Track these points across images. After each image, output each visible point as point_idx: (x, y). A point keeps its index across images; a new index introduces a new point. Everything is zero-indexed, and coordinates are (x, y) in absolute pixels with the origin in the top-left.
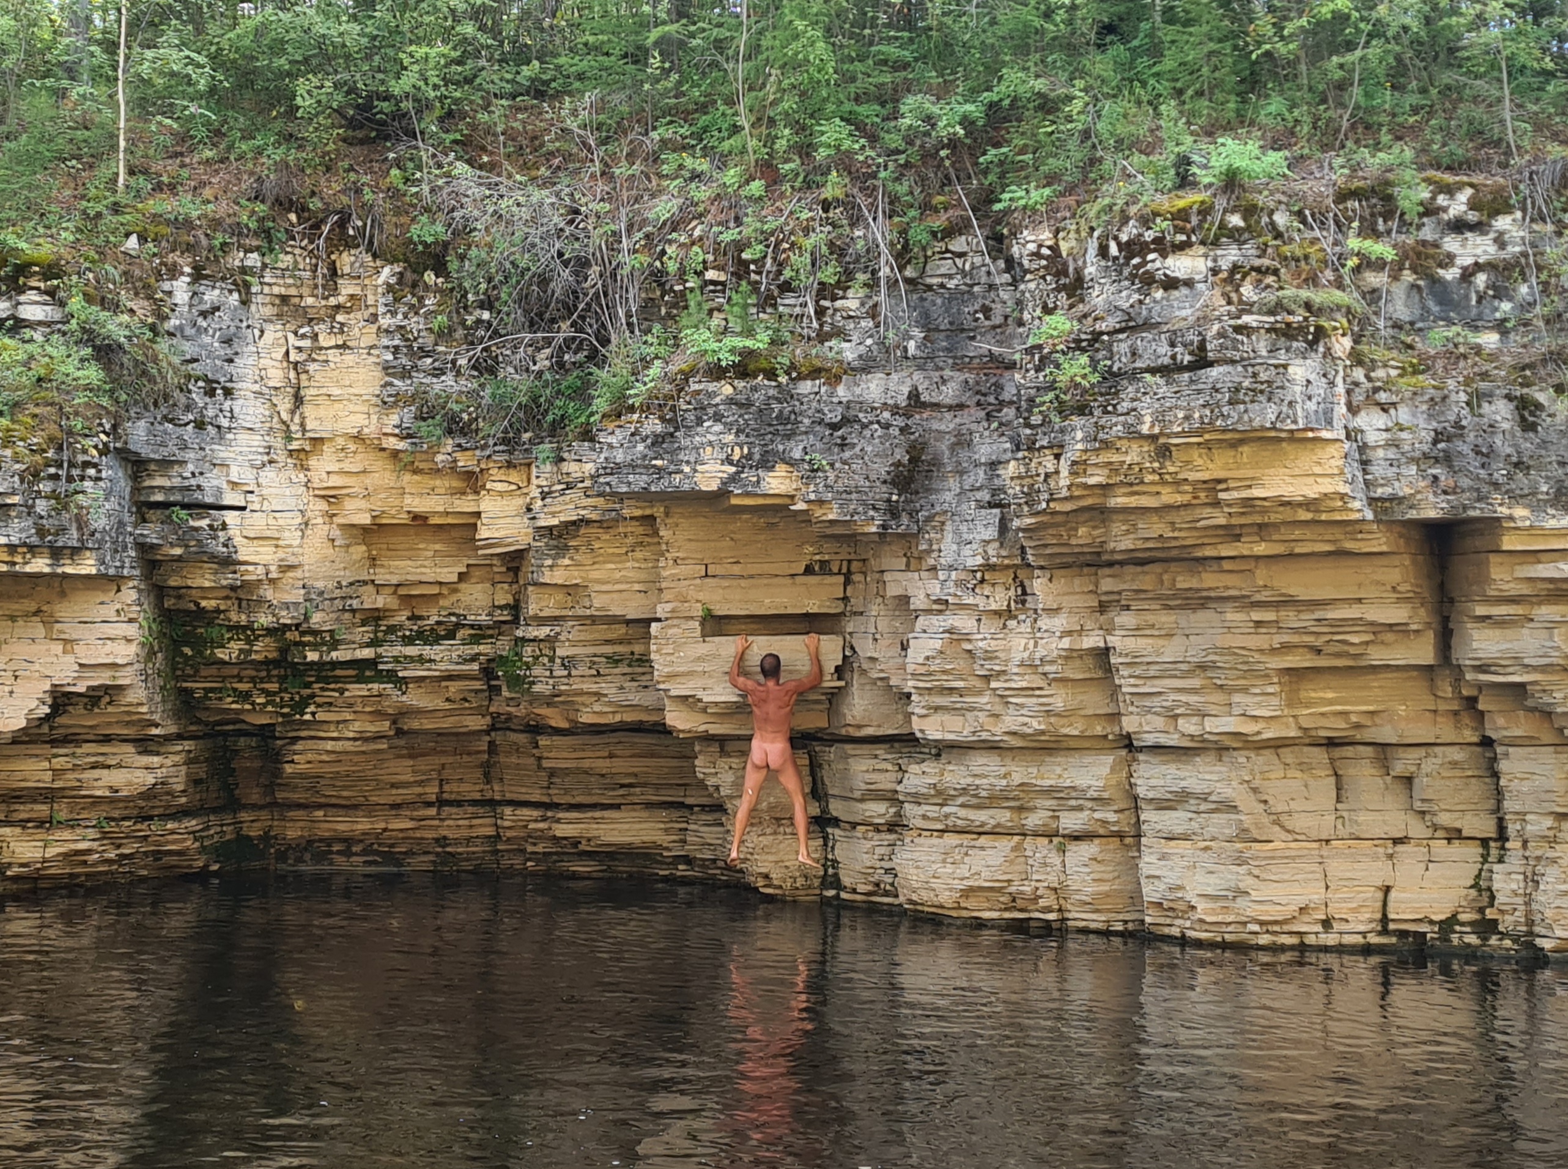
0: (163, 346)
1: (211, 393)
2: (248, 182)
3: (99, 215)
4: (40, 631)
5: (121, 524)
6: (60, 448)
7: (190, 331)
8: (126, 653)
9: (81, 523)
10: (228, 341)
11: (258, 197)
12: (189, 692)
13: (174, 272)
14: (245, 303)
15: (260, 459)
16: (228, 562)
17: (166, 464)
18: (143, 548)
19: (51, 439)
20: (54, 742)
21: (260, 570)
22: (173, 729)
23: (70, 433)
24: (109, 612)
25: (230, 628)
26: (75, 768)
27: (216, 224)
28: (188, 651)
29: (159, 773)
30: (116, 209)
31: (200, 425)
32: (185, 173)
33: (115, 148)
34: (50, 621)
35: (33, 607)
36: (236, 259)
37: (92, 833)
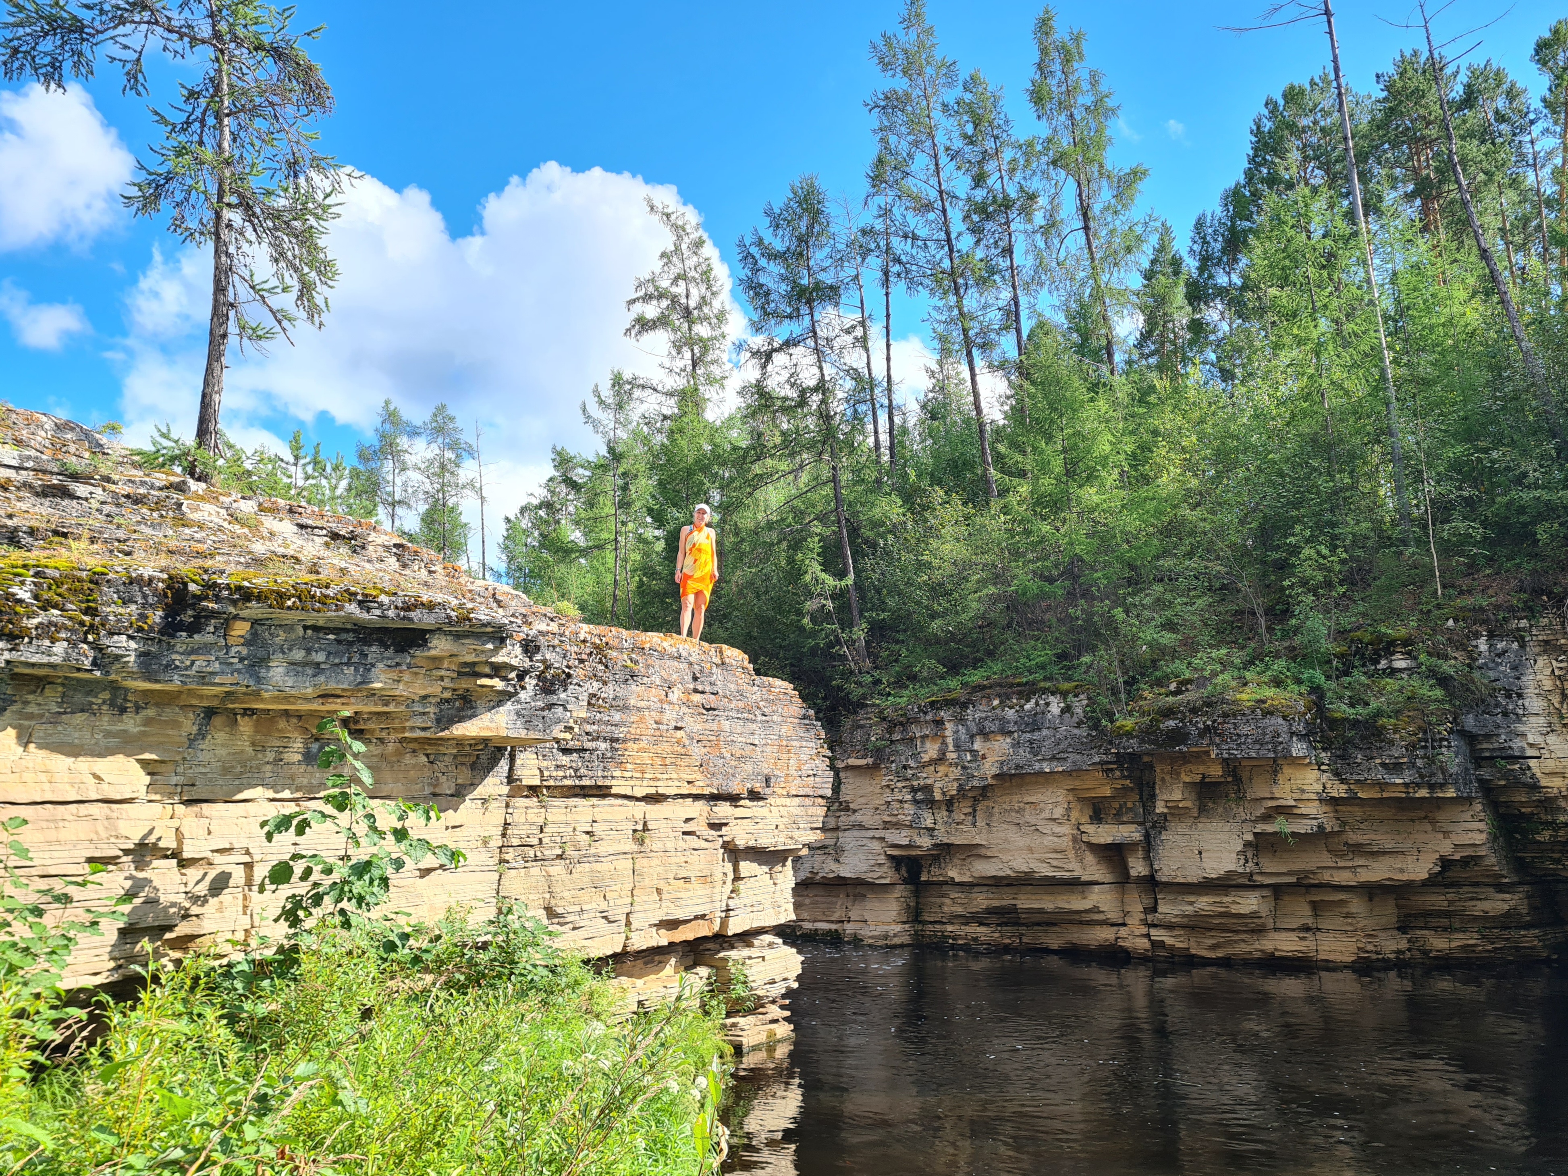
0: (1476, 675)
1: (1509, 697)
2: (1514, 583)
3: (1429, 611)
4: (1429, 827)
5: (1467, 769)
6: (1425, 732)
7: (1491, 665)
8: (1479, 838)
9: (1443, 771)
10: (1514, 668)
11: (1522, 590)
12: (1522, 859)
13: (1477, 636)
14: (1523, 646)
15: (1545, 730)
16: (1535, 787)
17: (1488, 737)
18: (1480, 781)
19: (1420, 728)
20: (1447, 886)
21: (1555, 791)
22: (1516, 879)
23: (1430, 724)
24: (1467, 816)
25: (1542, 823)
26: (1460, 900)
27: (1498, 607)
28: (1518, 836)
29: (1511, 903)
30: (1439, 607)
31: (1505, 714)
32: (1476, 583)
33: (1434, 576)
34: (1433, 822)
35: (1423, 814)
36: (1514, 624)
37: (1476, 935)
